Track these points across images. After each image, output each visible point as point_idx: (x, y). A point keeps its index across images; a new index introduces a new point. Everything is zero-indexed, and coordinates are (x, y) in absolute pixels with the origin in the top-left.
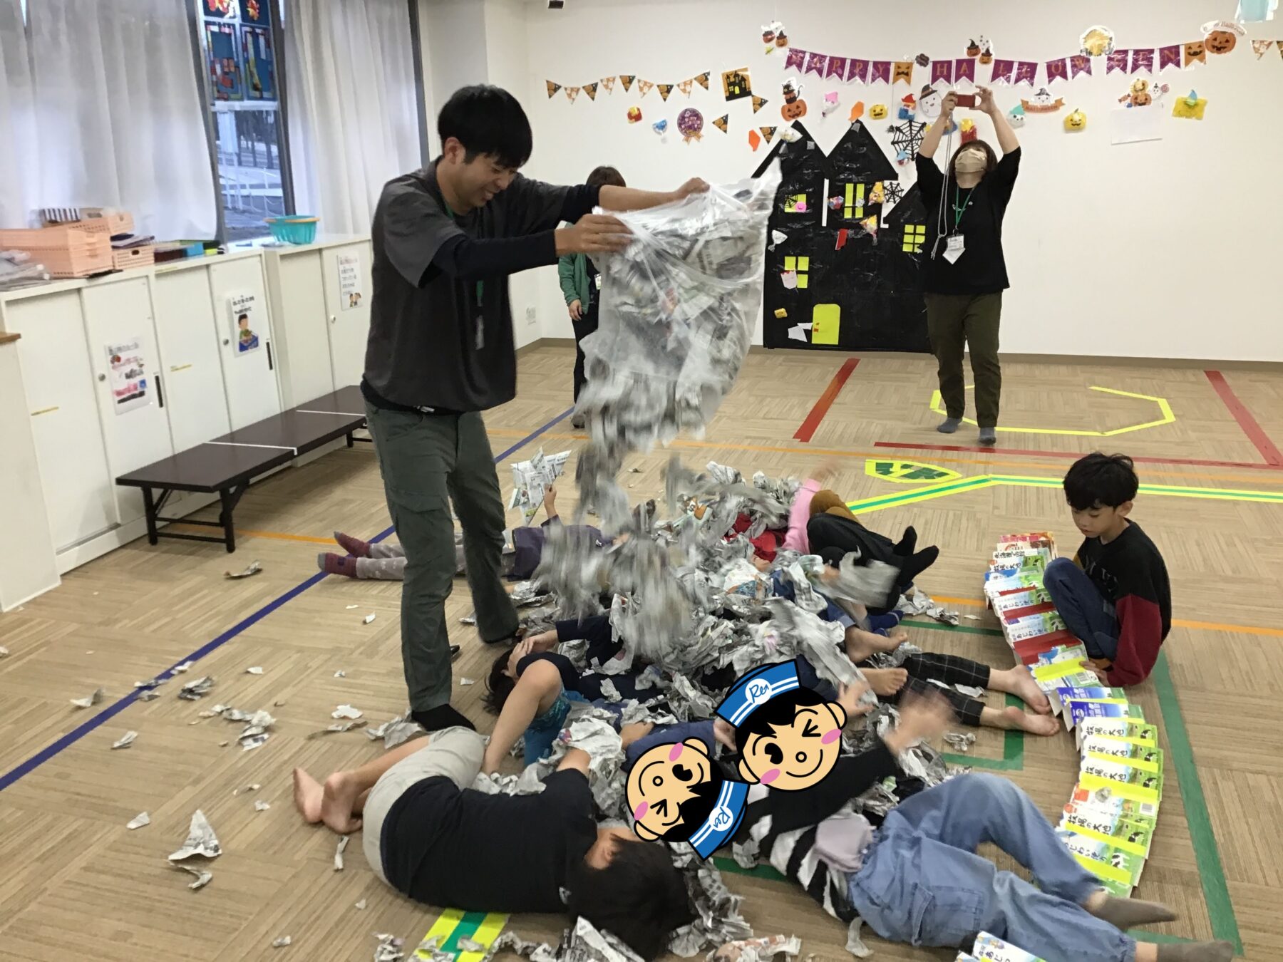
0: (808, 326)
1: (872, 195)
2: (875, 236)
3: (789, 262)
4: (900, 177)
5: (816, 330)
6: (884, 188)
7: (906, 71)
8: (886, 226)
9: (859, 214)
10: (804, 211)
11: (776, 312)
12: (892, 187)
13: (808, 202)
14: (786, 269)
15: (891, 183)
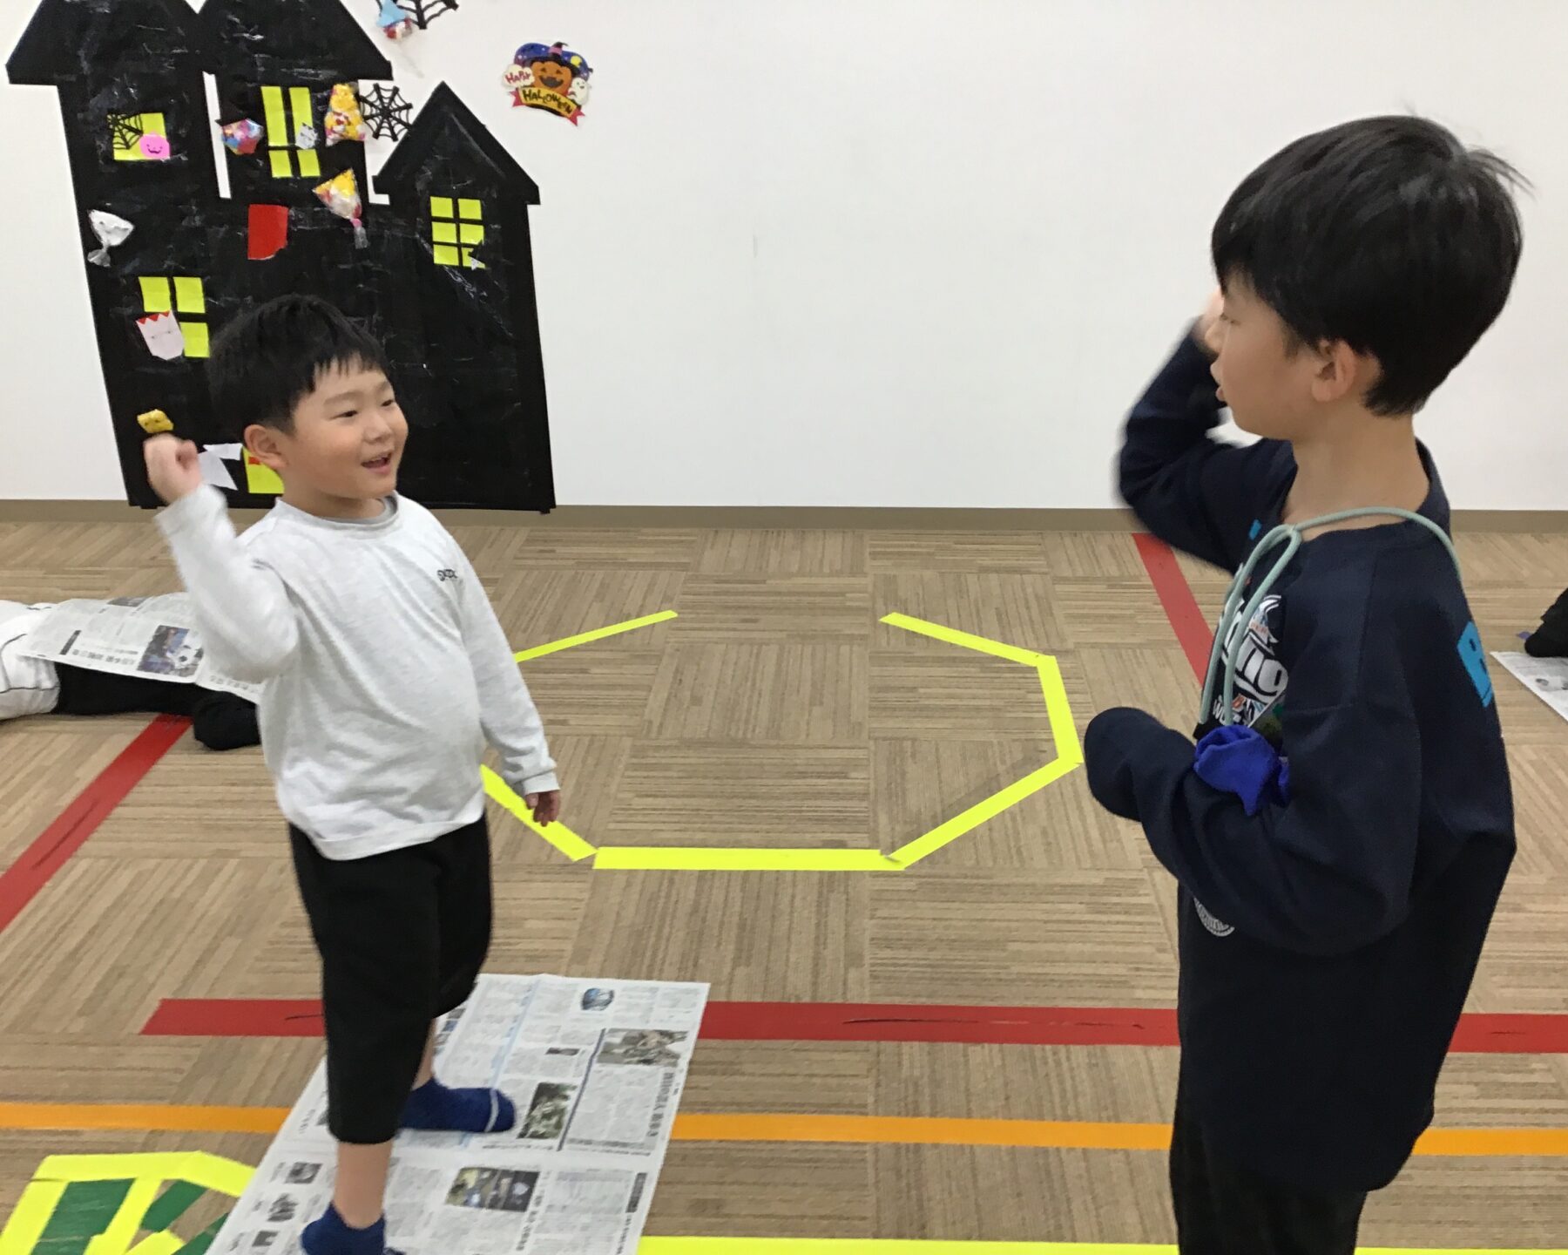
0: (231, 451)
1: (330, 120)
2: (357, 224)
3: (154, 291)
4: (397, 72)
6: (360, 99)
8: (384, 200)
9: (310, 168)
10: (165, 156)
11: (142, 418)
12: (380, 98)
13: (172, 136)
14: (148, 308)
15: (377, 88)
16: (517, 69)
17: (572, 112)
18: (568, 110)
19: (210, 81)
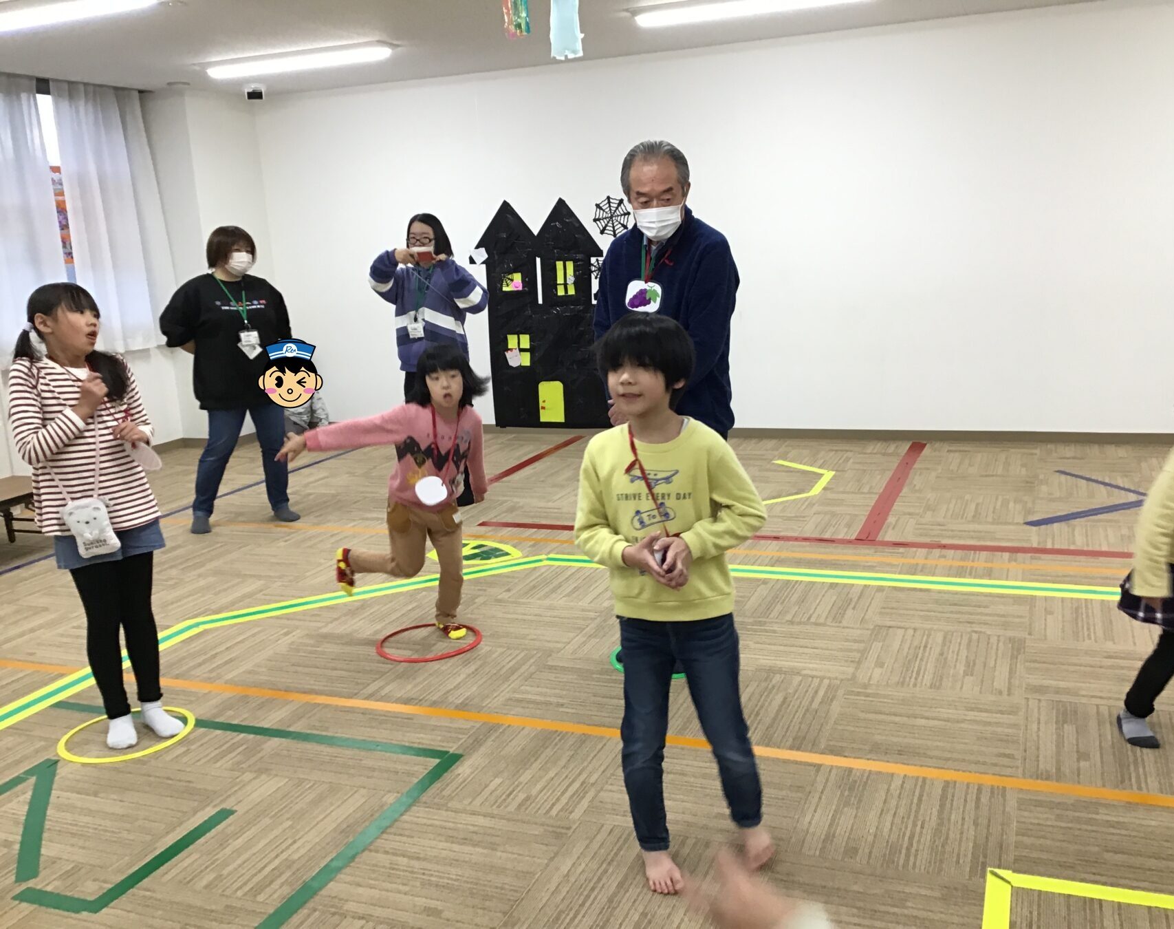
3: (512, 341)
5: (543, 408)
6: (592, 265)
9: (571, 291)
10: (520, 289)
13: (523, 281)
14: (510, 347)
19: (538, 260)
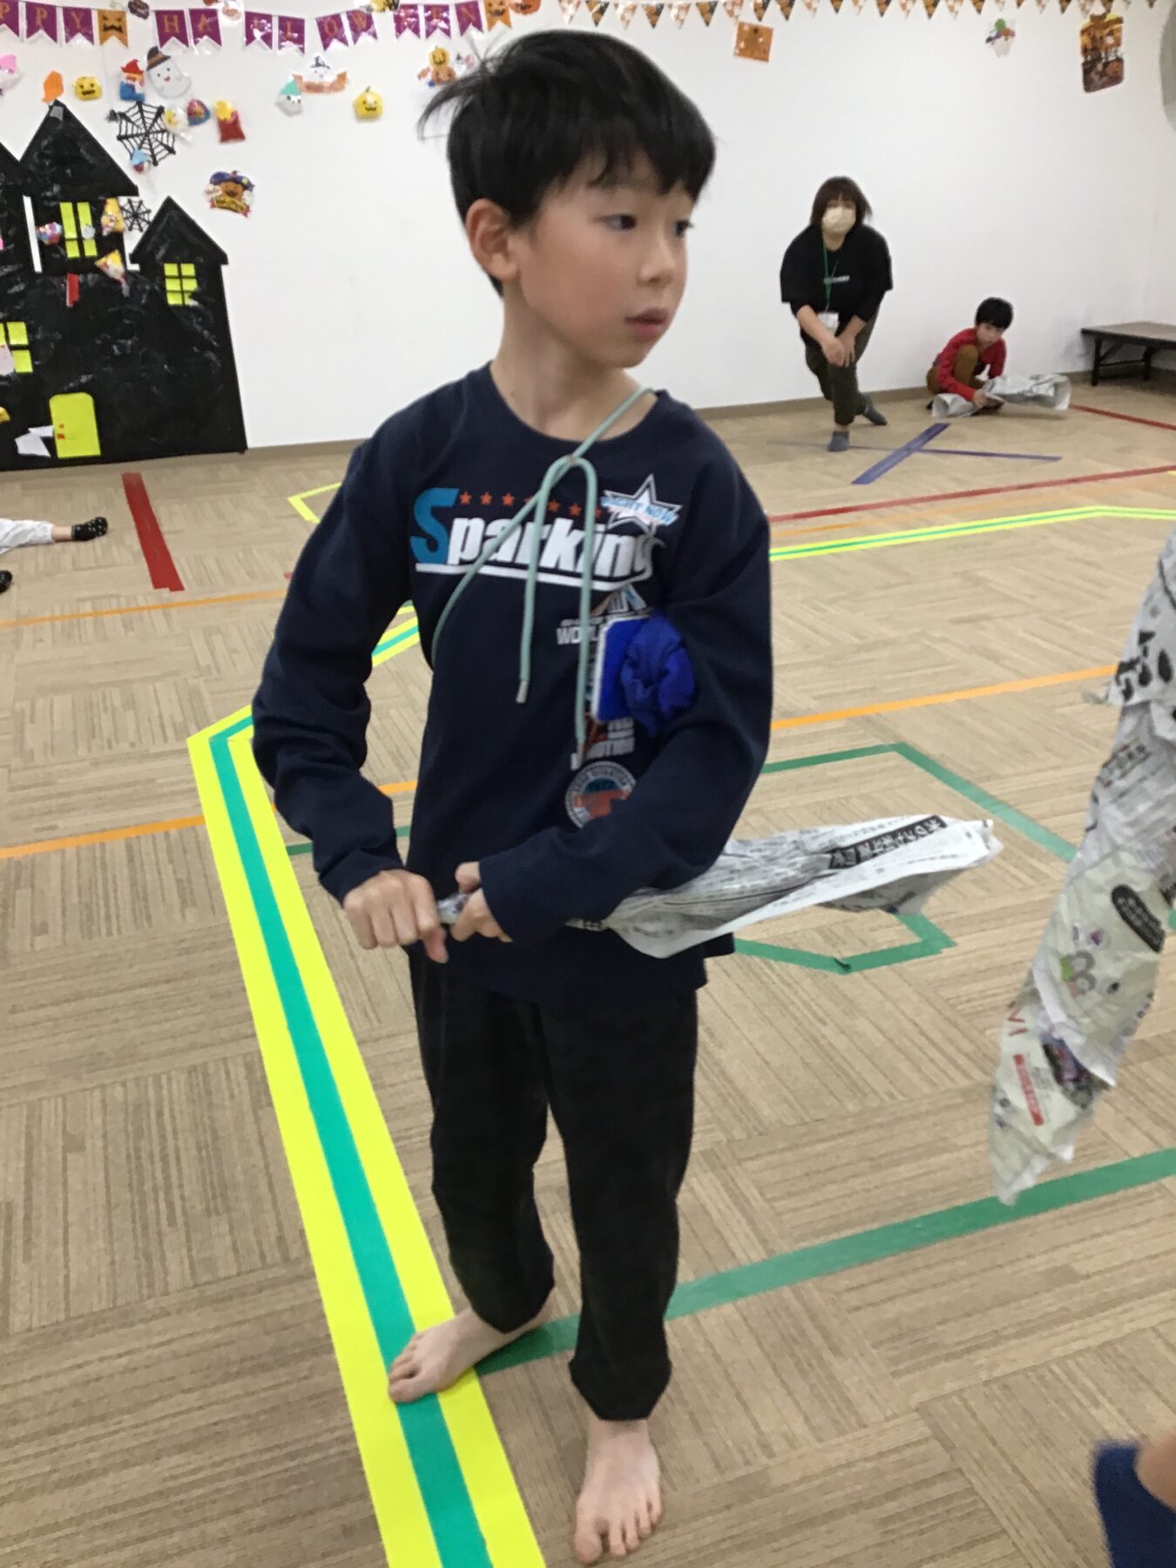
0: (47, 431)
1: (104, 220)
2: (123, 281)
4: (141, 190)
5: (61, 436)
6: (122, 209)
7: (117, 24)
8: (135, 267)
9: (91, 250)
12: (132, 207)
13: (4, 235)
15: (130, 202)
16: (211, 187)
17: (245, 211)
18: (242, 209)
